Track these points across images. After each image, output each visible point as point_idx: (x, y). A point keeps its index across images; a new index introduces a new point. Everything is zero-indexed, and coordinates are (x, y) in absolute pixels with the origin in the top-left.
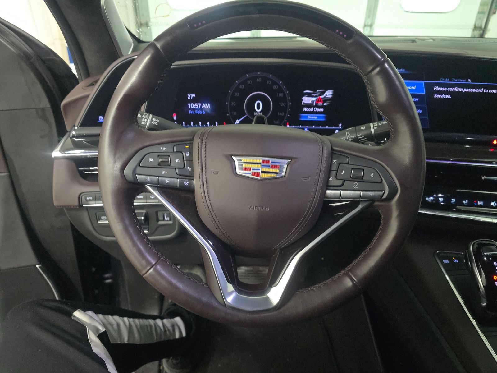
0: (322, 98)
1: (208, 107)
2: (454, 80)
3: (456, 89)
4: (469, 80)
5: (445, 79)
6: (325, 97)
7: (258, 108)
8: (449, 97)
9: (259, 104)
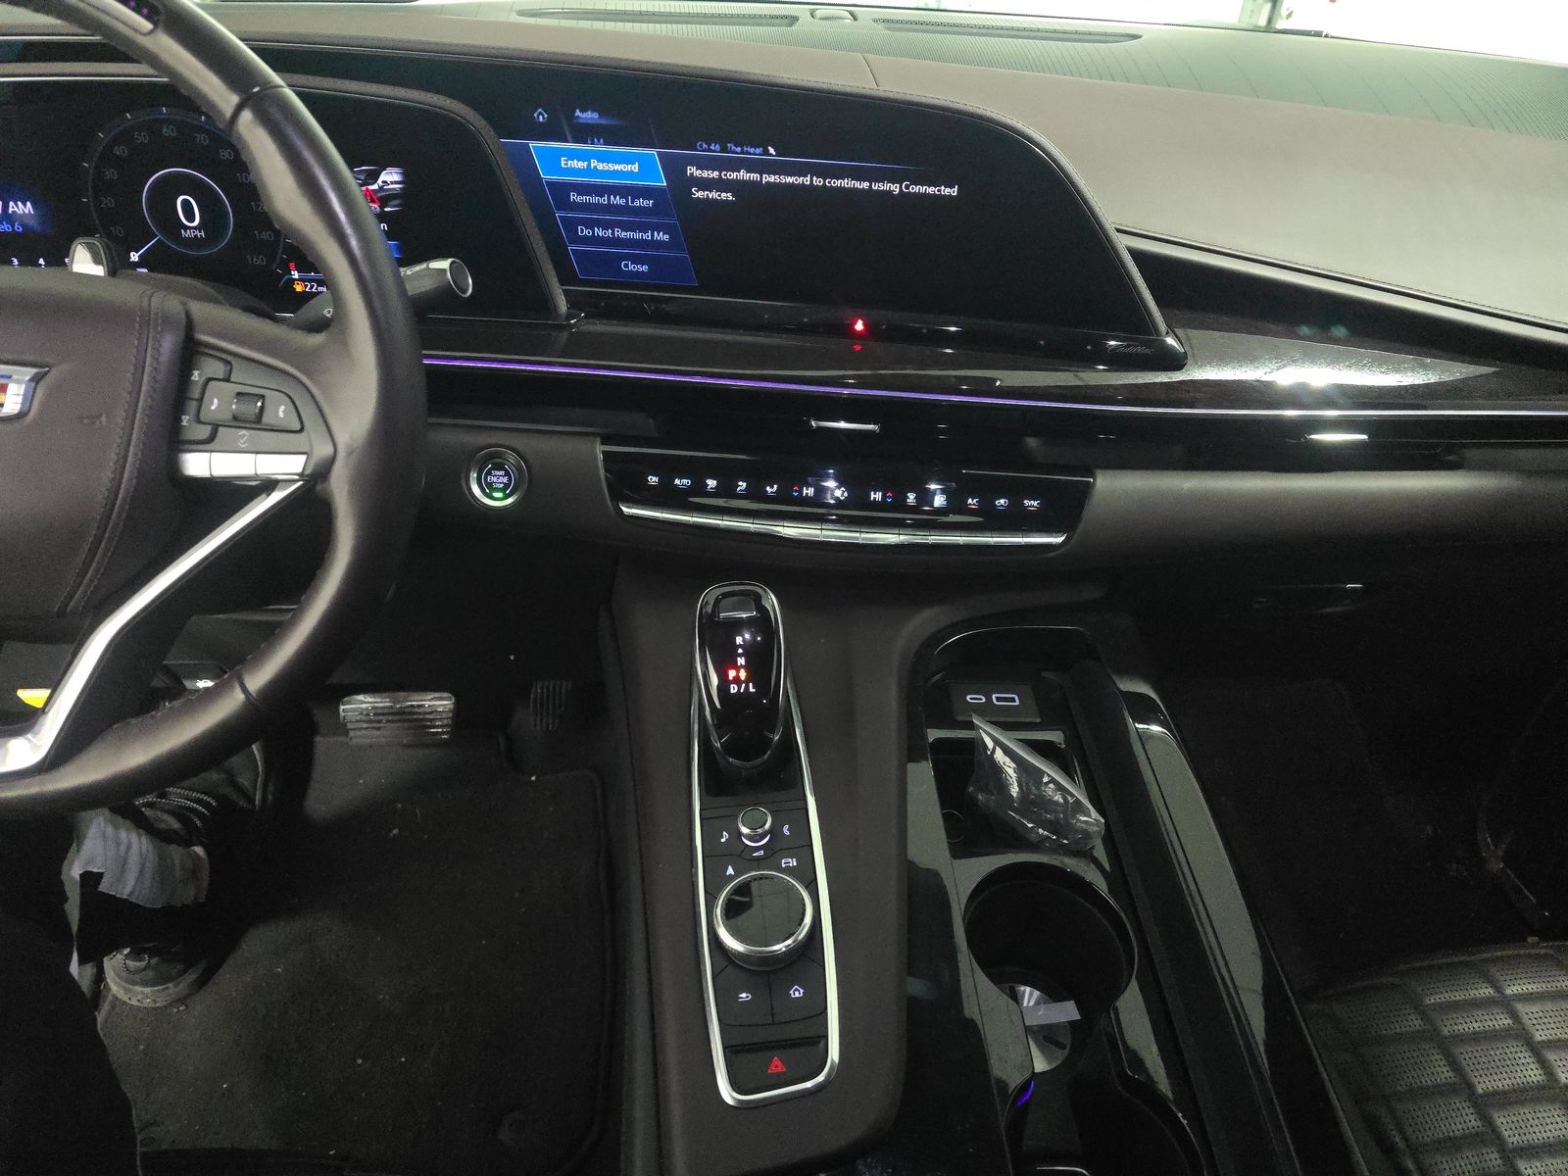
0: (373, 191)
1: (27, 212)
2: (733, 148)
3: (743, 175)
4: (772, 151)
5: (709, 145)
6: (381, 188)
7: (190, 217)
8: (729, 196)
9: (186, 205)
